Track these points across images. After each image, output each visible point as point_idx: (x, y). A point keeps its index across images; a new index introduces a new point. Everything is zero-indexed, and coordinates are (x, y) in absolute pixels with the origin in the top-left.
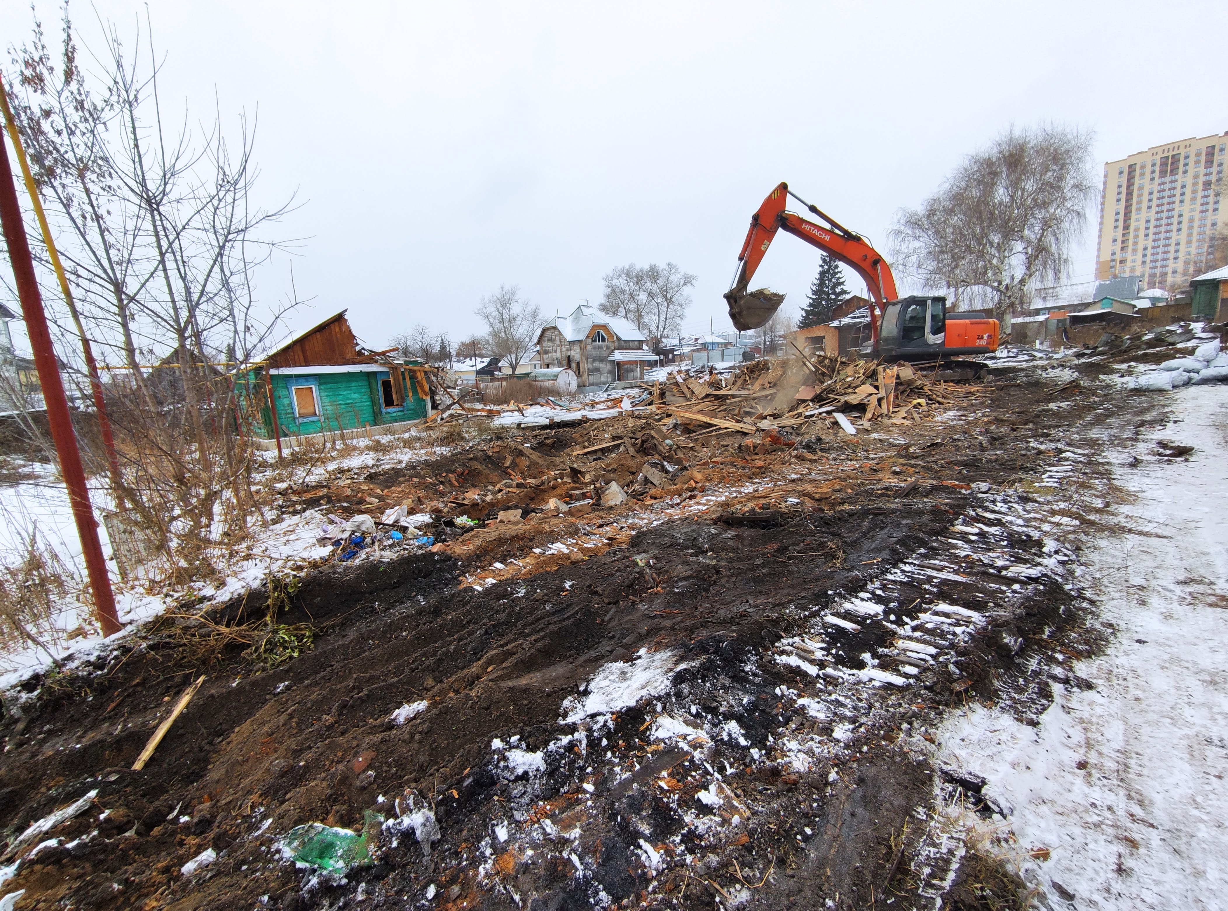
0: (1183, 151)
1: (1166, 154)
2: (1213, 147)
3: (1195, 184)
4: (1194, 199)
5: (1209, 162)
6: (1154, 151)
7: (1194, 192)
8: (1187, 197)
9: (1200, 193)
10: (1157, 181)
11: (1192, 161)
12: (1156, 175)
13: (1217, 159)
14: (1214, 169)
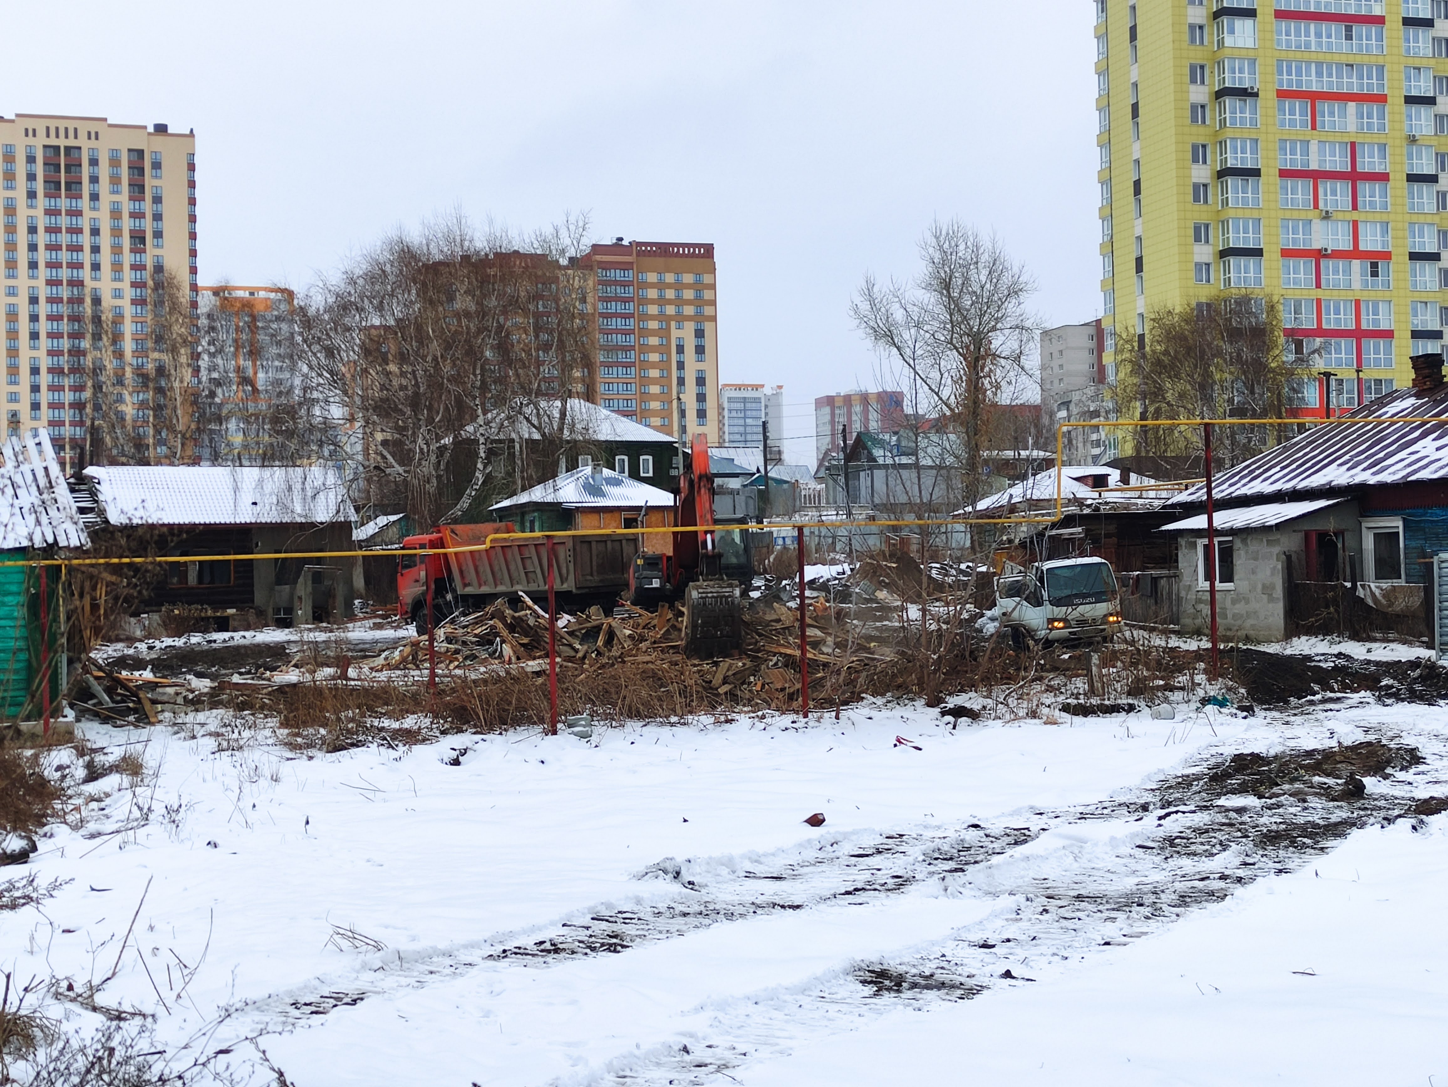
0: (82, 142)
1: (53, 141)
2: (141, 153)
3: (116, 232)
4: (117, 267)
5: (138, 189)
6: (30, 124)
7: (117, 250)
8: (105, 258)
9: (128, 258)
10: (42, 202)
11: (104, 171)
12: (39, 186)
13: (149, 182)
14: (147, 206)
